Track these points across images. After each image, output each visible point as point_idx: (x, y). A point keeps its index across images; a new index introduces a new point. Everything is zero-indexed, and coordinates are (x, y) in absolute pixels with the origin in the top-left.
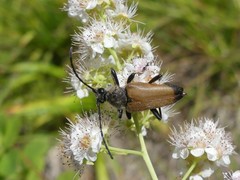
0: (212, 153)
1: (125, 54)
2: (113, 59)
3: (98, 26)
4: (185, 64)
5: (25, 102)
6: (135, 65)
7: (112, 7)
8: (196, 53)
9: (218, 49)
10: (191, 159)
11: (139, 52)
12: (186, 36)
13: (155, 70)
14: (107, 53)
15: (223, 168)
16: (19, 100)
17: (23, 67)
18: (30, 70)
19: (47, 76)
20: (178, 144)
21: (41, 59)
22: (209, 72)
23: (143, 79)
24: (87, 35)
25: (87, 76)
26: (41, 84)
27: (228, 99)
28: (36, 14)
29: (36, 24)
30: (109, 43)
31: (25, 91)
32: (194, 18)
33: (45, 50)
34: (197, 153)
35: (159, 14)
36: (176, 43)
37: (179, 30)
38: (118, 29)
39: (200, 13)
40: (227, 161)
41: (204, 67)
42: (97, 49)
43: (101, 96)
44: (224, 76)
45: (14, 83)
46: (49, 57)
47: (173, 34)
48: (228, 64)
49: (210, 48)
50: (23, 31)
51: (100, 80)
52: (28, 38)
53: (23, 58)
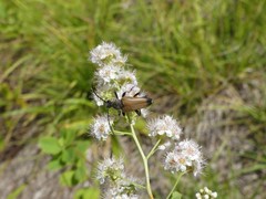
0: (170, 133)
1: (122, 82)
2: (116, 85)
3: (107, 68)
4: (166, 99)
5: (71, 122)
6: (126, 87)
7: (114, 57)
8: (172, 93)
9: (185, 90)
10: (158, 136)
11: (130, 81)
12: (166, 83)
13: (137, 90)
14: (112, 82)
15: (176, 141)
16: (68, 121)
17: (70, 101)
18: (74, 103)
19: (84, 106)
20: (151, 129)
21: (80, 97)
22: (180, 104)
23: (131, 95)
24: (101, 73)
25: (102, 94)
26: (81, 111)
27: (191, 119)
28: (78, 70)
29: (78, 76)
30: (113, 77)
31: (71, 115)
32: (170, 72)
33: (83, 91)
34: (161, 133)
35: (151, 70)
36: (161, 87)
37: (162, 79)
38: (117, 69)
39: (174, 69)
40: (178, 137)
41: (177, 101)
42: (107, 80)
43: (109, 104)
44: (188, 106)
45: (65, 110)
46: (85, 95)
47: (159, 82)
48: (191, 99)
49: (180, 90)
50: (71, 81)
51: (109, 96)
52: (73, 84)
53: (70, 96)
